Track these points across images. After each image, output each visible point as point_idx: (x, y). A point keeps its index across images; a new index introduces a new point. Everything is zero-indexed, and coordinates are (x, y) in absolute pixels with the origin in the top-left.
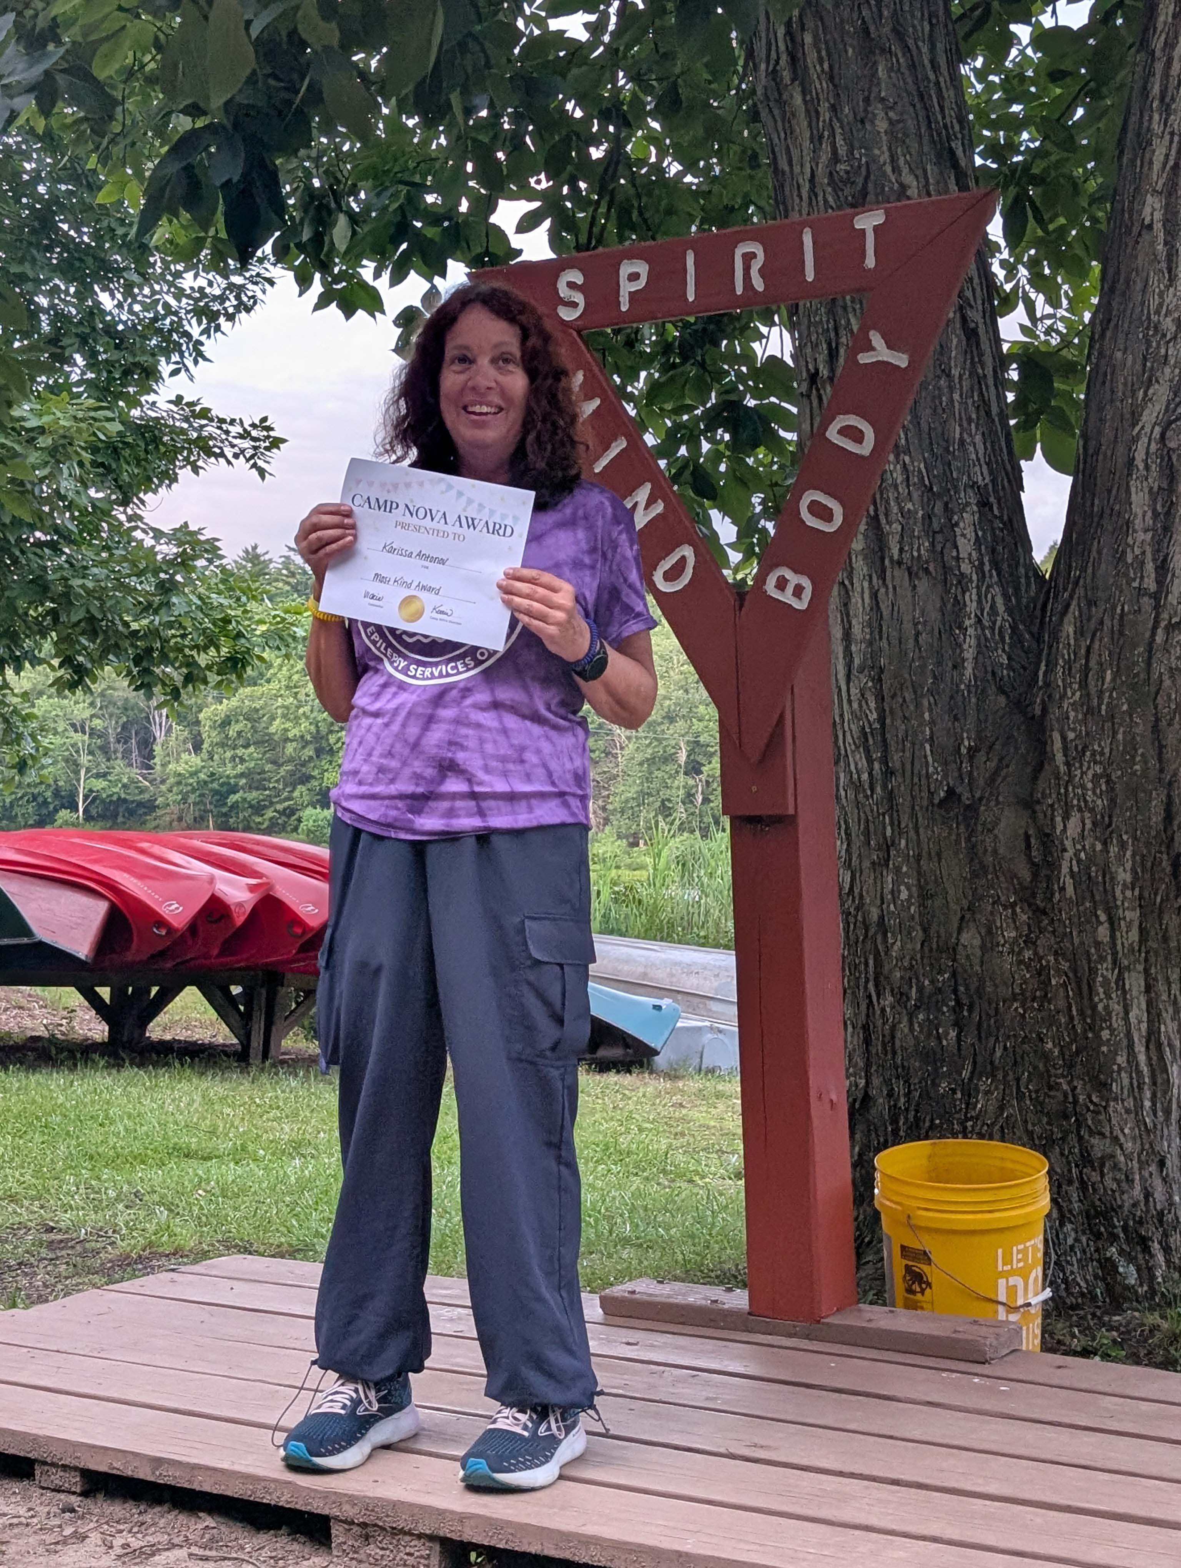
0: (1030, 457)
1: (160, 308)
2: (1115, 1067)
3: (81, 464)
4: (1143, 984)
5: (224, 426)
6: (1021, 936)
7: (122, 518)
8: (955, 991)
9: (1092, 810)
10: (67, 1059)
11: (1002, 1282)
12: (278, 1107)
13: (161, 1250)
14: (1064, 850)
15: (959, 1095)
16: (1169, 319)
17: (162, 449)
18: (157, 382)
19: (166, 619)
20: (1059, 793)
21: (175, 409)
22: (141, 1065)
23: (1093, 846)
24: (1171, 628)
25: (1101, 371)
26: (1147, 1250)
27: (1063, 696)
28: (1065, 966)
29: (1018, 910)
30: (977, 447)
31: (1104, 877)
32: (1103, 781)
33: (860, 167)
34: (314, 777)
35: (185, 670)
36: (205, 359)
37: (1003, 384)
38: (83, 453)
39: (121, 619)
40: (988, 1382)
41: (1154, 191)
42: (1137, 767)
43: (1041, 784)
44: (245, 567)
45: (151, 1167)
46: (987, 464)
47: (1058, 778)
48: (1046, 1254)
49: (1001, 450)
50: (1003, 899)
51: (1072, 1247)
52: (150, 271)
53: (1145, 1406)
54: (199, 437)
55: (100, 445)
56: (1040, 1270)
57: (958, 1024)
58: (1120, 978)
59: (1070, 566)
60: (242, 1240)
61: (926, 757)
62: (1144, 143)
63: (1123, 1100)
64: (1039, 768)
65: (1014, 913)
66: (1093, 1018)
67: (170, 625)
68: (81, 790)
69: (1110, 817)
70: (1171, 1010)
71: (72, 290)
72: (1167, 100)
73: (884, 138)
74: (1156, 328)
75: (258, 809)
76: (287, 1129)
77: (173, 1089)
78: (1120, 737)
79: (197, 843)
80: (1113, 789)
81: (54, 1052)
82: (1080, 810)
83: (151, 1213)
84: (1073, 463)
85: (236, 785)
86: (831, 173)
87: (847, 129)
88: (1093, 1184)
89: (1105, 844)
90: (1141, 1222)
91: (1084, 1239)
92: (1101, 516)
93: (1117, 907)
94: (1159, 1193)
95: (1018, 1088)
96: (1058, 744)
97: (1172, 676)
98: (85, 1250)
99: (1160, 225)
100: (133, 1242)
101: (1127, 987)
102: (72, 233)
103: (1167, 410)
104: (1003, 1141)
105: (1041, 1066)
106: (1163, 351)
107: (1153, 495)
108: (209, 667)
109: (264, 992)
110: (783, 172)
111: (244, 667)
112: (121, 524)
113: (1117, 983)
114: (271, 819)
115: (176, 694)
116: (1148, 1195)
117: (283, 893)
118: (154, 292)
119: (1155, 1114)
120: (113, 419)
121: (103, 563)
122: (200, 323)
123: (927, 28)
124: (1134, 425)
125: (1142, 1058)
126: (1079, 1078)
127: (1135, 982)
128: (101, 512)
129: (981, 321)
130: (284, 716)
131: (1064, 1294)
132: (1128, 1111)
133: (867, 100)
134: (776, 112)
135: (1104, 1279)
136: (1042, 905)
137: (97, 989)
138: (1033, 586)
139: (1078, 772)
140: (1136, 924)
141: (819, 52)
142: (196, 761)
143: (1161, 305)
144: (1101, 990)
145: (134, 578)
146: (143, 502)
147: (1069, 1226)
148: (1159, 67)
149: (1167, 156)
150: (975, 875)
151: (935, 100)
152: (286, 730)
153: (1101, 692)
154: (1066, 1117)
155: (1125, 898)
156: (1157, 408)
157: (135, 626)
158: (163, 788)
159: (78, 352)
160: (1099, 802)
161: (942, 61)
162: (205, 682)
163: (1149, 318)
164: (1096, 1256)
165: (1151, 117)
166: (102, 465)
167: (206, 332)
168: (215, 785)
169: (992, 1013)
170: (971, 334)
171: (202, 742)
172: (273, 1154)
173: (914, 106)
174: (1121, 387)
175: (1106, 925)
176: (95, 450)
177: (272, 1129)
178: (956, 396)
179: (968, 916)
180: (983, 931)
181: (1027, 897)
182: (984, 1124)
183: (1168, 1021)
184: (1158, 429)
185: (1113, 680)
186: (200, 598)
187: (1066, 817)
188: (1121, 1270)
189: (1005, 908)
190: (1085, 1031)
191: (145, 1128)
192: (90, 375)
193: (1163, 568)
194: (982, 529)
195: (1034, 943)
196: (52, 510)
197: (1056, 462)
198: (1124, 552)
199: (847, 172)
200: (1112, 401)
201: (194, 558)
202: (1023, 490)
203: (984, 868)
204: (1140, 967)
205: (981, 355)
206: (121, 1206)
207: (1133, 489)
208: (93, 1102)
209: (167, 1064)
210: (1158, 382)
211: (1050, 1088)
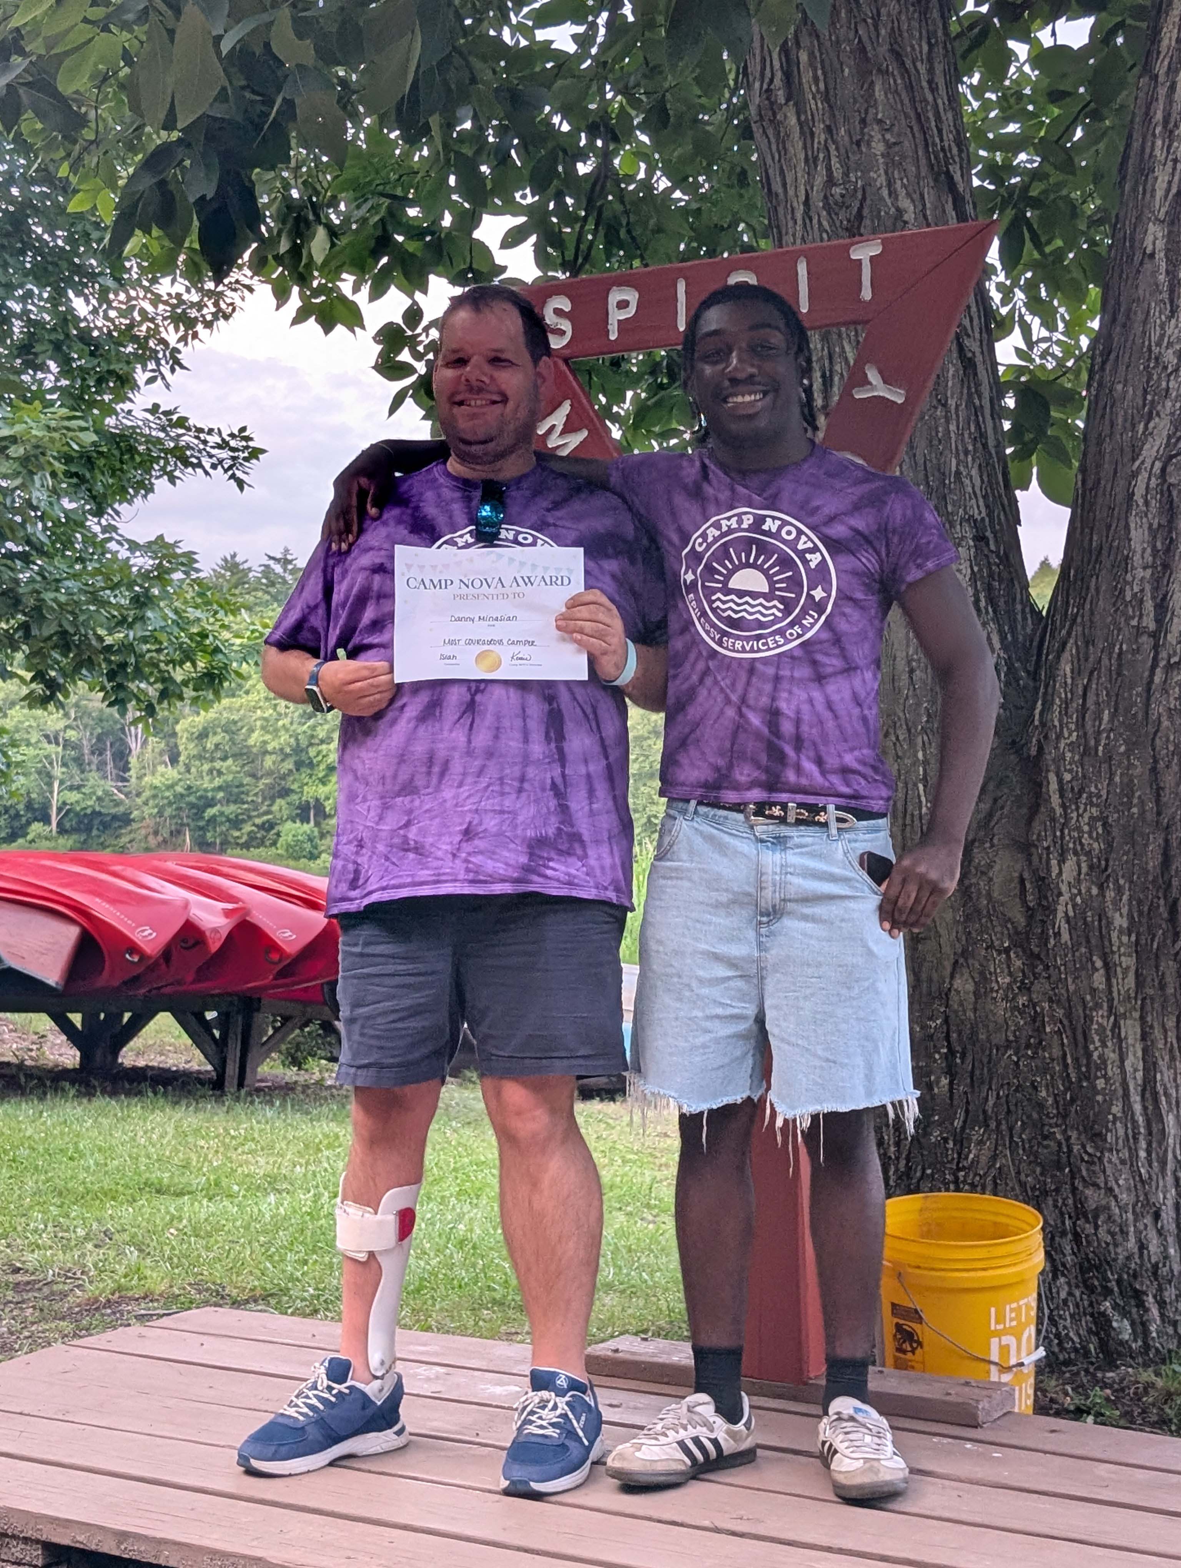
0: (1025, 487)
1: (136, 314)
2: (1110, 1117)
3: (54, 474)
4: (1139, 1031)
5: (202, 436)
6: (1015, 981)
7: (97, 529)
8: (948, 1038)
9: (1088, 854)
10: (37, 1086)
11: (994, 1341)
12: (253, 1139)
13: (130, 1294)
14: (1060, 894)
15: (951, 1145)
16: (1170, 351)
17: (138, 459)
18: (132, 389)
19: (140, 634)
20: (1055, 836)
21: (151, 418)
22: (113, 1094)
23: (1089, 890)
24: (1169, 667)
25: (1101, 404)
26: (1141, 1304)
27: (1059, 736)
28: (1060, 1013)
29: (1012, 955)
30: (973, 478)
31: (1100, 921)
32: (1099, 824)
33: (855, 190)
34: (293, 791)
35: (159, 686)
36: (182, 367)
37: (999, 412)
38: (56, 464)
39: (95, 634)
40: (981, 1448)
41: (1157, 219)
42: (1135, 810)
43: (1037, 826)
44: (223, 576)
45: (122, 1203)
46: (985, 497)
47: (1053, 820)
48: (1040, 1308)
49: (998, 483)
50: (996, 943)
51: (1065, 1302)
52: (126, 276)
53: (1140, 1474)
54: (176, 447)
55: (74, 454)
56: (1033, 1329)
57: (951, 1072)
58: (1116, 1025)
59: (1068, 603)
60: (214, 1283)
61: (919, 796)
62: (1146, 171)
63: (1118, 1151)
64: (1034, 810)
65: (1008, 957)
66: (1088, 1066)
67: (145, 640)
68: (54, 803)
69: (1107, 860)
70: (1167, 1058)
71: (46, 295)
72: (1171, 125)
73: (881, 161)
74: (1157, 359)
75: (236, 823)
76: (262, 1161)
77: (145, 1121)
78: (1117, 779)
79: (171, 865)
80: (1109, 833)
81: (23, 1080)
82: (1076, 853)
83: (121, 1253)
84: (1070, 496)
85: (213, 799)
86: (825, 197)
87: (843, 151)
88: (1087, 1236)
89: (1101, 887)
90: (1135, 1276)
91: (1077, 1293)
92: (1100, 553)
93: (1113, 952)
94: (1154, 1246)
95: (1011, 1137)
96: (1054, 786)
97: (1170, 717)
98: (53, 1293)
99: (1162, 254)
100: (101, 1285)
101: (1123, 1035)
102: (46, 236)
103: (1168, 444)
104: (995, 1195)
105: (1035, 1115)
106: (1164, 384)
107: (1153, 533)
108: (185, 683)
109: (240, 1018)
110: (777, 195)
111: (221, 683)
112: (95, 535)
113: (1112, 1031)
114: (249, 833)
115: (150, 710)
116: (1142, 1247)
117: (259, 918)
118: (129, 298)
119: (1150, 1166)
120: (87, 429)
121: (75, 576)
122: (177, 330)
123: (925, 48)
124: (1134, 460)
125: (1138, 1108)
126: (1072, 1127)
127: (1131, 1030)
128: (75, 522)
129: (978, 350)
130: (263, 728)
131: (1056, 1349)
132: (1123, 1162)
133: (863, 121)
134: (770, 132)
135: (1097, 1334)
136: (1036, 950)
137: (70, 1015)
138: (1030, 621)
139: (1074, 815)
140: (1133, 968)
141: (815, 70)
142: (172, 773)
143: (1162, 336)
144: (1096, 1038)
145: (108, 592)
146: (117, 513)
147: (1062, 1280)
148: (1162, 91)
149: (1170, 183)
150: (968, 918)
151: (933, 124)
152: (265, 743)
153: (1099, 733)
154: (1059, 1167)
155: (1121, 944)
156: (1158, 443)
157: (109, 640)
158: (139, 801)
159: (51, 359)
160: (1096, 845)
161: (940, 81)
162: (181, 698)
163: (1150, 350)
164: (1090, 1310)
165: (1153, 143)
166: (76, 475)
167: (183, 339)
168: (192, 799)
169: (985, 1060)
170: (968, 364)
171: (179, 754)
172: (247, 1190)
173: (911, 128)
174: (1120, 420)
175: (1102, 972)
176: (68, 459)
177: (247, 1162)
178: (953, 427)
179: (961, 960)
180: (976, 976)
181: (1020, 940)
182: (976, 1174)
183: (1164, 1069)
184: (1158, 465)
185: (1111, 721)
186: (176, 612)
187: (1062, 861)
188: (1115, 1324)
189: (999, 953)
190: (1080, 1080)
191: (116, 1163)
192: (64, 382)
193: (1162, 607)
194: (978, 565)
195: (1029, 989)
196: (24, 521)
197: (1052, 493)
198: (1122, 591)
199: (843, 196)
200: (1111, 435)
201: (169, 571)
202: (1019, 522)
203: (979, 912)
204: (1136, 1015)
205: (978, 385)
206: (90, 1246)
207: (1132, 526)
208: (62, 1134)
209: (139, 1093)
210: (1158, 415)
211: (1045, 1137)
